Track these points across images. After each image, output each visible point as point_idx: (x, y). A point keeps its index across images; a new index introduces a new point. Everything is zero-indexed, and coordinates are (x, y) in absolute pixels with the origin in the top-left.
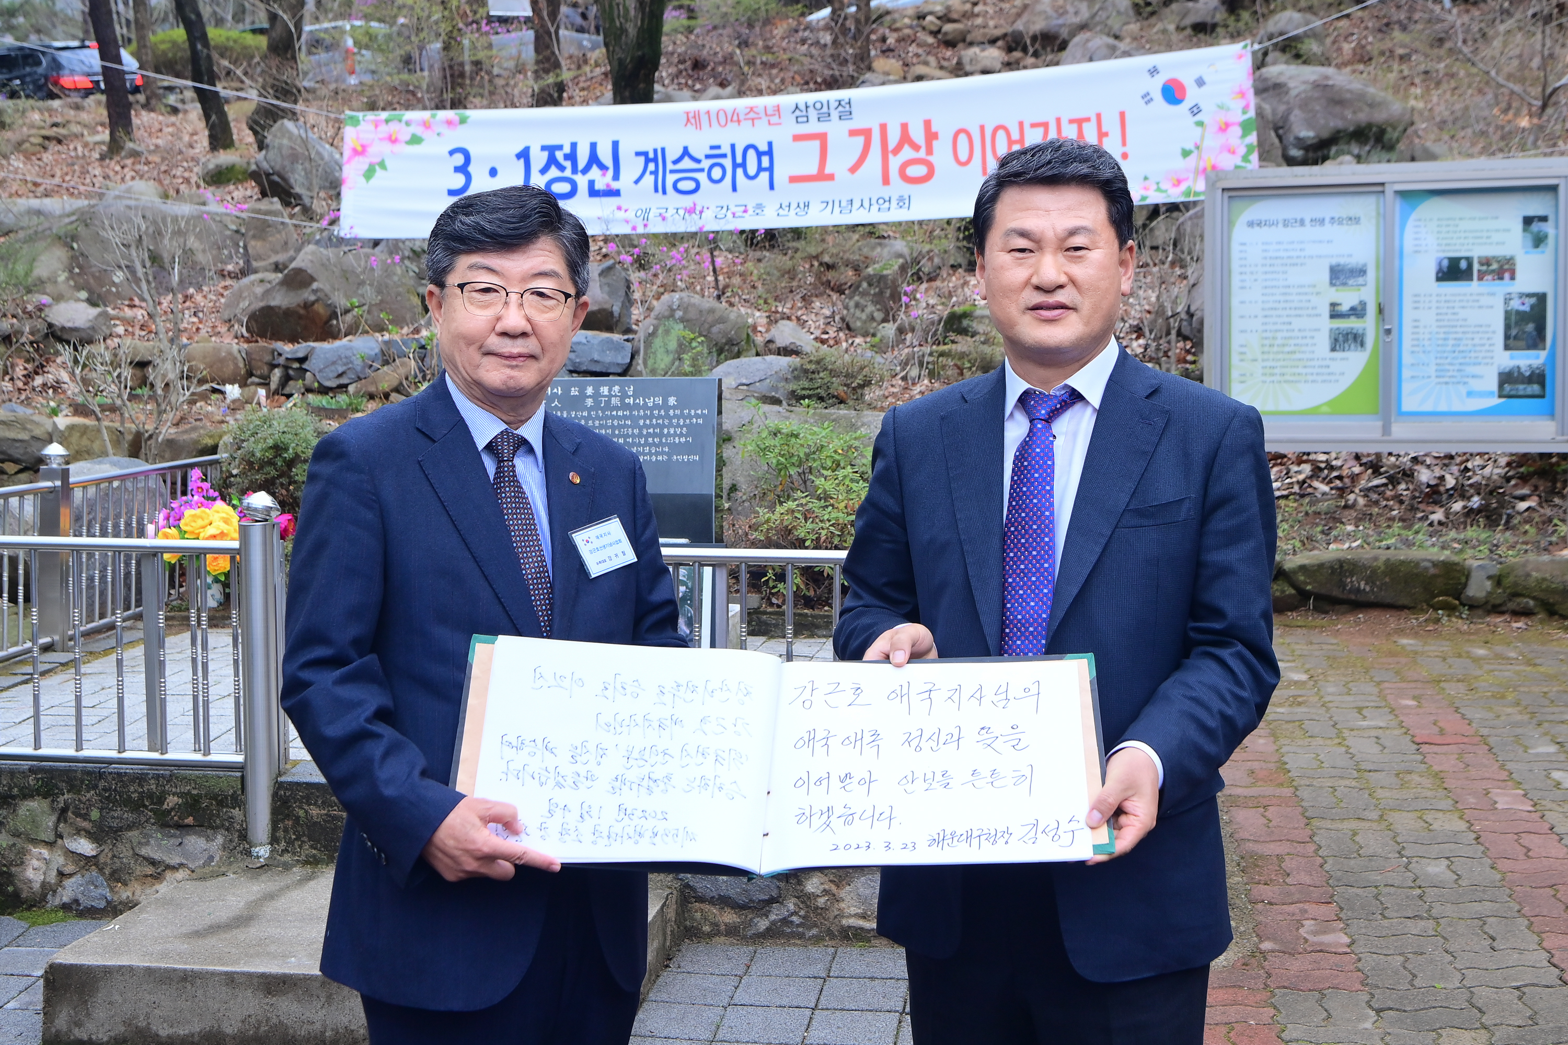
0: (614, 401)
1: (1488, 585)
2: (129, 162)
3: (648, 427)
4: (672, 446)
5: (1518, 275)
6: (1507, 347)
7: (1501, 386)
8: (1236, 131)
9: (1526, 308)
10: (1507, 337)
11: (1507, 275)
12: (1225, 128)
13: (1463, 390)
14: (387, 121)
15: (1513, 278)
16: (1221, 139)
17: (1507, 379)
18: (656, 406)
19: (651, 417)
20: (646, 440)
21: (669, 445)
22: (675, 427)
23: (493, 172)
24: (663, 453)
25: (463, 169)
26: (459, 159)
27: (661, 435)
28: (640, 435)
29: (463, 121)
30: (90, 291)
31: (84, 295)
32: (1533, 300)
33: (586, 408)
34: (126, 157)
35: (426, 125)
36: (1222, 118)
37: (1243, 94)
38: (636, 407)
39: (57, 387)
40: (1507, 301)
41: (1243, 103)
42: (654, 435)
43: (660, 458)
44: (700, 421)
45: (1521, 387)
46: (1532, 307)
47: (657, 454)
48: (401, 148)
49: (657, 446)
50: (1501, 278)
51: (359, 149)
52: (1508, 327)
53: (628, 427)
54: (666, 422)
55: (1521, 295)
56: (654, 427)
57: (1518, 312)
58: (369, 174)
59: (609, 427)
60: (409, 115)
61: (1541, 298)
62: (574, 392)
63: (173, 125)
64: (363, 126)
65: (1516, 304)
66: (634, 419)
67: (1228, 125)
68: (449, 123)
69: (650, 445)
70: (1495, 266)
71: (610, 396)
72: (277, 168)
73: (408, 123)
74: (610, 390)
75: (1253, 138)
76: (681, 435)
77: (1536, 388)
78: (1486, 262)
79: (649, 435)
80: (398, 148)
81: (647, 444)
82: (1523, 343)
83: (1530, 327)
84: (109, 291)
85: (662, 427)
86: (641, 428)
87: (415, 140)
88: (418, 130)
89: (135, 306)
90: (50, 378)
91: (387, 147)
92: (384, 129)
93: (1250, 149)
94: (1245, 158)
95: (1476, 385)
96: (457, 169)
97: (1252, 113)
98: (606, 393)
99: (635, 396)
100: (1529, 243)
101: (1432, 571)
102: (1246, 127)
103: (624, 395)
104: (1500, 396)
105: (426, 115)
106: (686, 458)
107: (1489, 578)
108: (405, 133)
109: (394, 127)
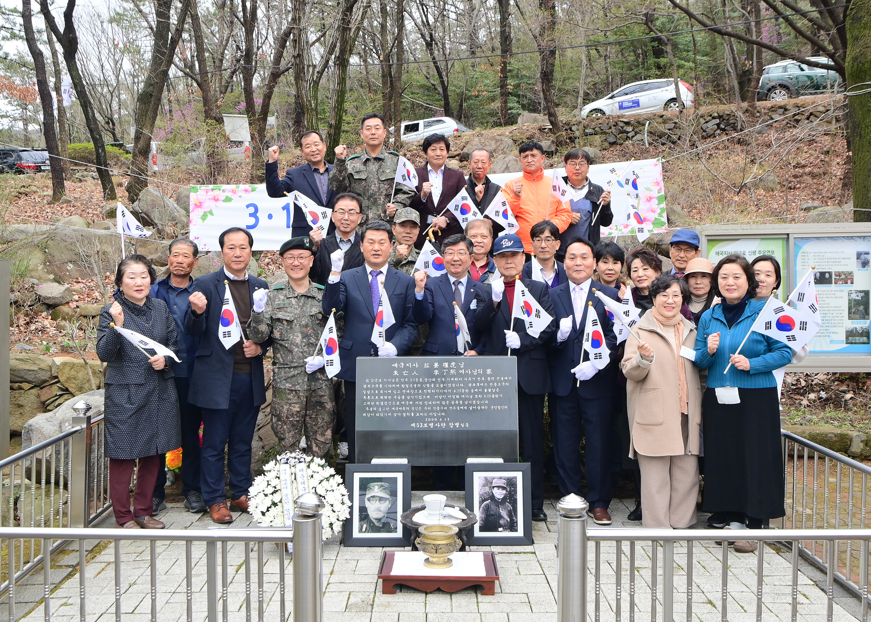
0: (452, 371)
1: (862, 445)
2: (65, 205)
3: (474, 388)
4: (489, 399)
5: (855, 281)
6: (850, 318)
7: (847, 338)
8: (655, 201)
9: (859, 298)
10: (850, 313)
11: (849, 281)
12: (649, 199)
13: (828, 340)
14: (212, 190)
15: (852, 283)
16: (648, 205)
17: (850, 334)
18: (479, 375)
19: (476, 382)
20: (474, 396)
21: (488, 399)
22: (492, 388)
23: (270, 217)
24: (485, 404)
25: (254, 215)
26: (252, 210)
27: (483, 393)
28: (470, 393)
29: (253, 190)
30: (55, 275)
31: (52, 276)
32: (862, 294)
33: (434, 376)
34: (63, 203)
35: (234, 192)
36: (648, 195)
37: (658, 183)
38: (467, 375)
39: (43, 330)
40: (850, 294)
41: (659, 188)
42: (478, 393)
43: (483, 407)
44: (507, 384)
45: (857, 338)
46: (862, 297)
47: (481, 405)
48: (220, 204)
49: (481, 400)
50: (846, 283)
51: (198, 204)
52: (850, 308)
53: (462, 388)
54: (486, 384)
55: (857, 291)
56: (478, 388)
57: (855, 300)
58: (204, 217)
59: (449, 388)
60: (224, 187)
61: (867, 293)
62: (426, 366)
63: (81, 187)
64: (200, 192)
65: (854, 296)
66: (466, 383)
67: (651, 198)
68: (246, 191)
69: (476, 400)
70: (843, 277)
71: (449, 368)
72: (144, 210)
73: (224, 191)
74: (449, 365)
75: (663, 205)
76: (495, 393)
77: (865, 339)
78: (839, 274)
79: (475, 393)
80: (219, 203)
81: (474, 399)
82: (857, 316)
83: (861, 308)
84: (65, 274)
85: (483, 388)
86: (470, 389)
87: (228, 199)
88: (230, 195)
89: (79, 282)
90: (39, 325)
91: (213, 203)
92: (211, 194)
93: (662, 210)
94: (660, 215)
95: (834, 337)
96: (251, 215)
97: (663, 193)
98: (447, 366)
99: (465, 368)
100: (861, 265)
101: (834, 439)
102: (660, 200)
103: (458, 368)
104: (847, 343)
105: (233, 187)
106: (499, 407)
107: (862, 441)
108: (222, 196)
109: (216, 193)
